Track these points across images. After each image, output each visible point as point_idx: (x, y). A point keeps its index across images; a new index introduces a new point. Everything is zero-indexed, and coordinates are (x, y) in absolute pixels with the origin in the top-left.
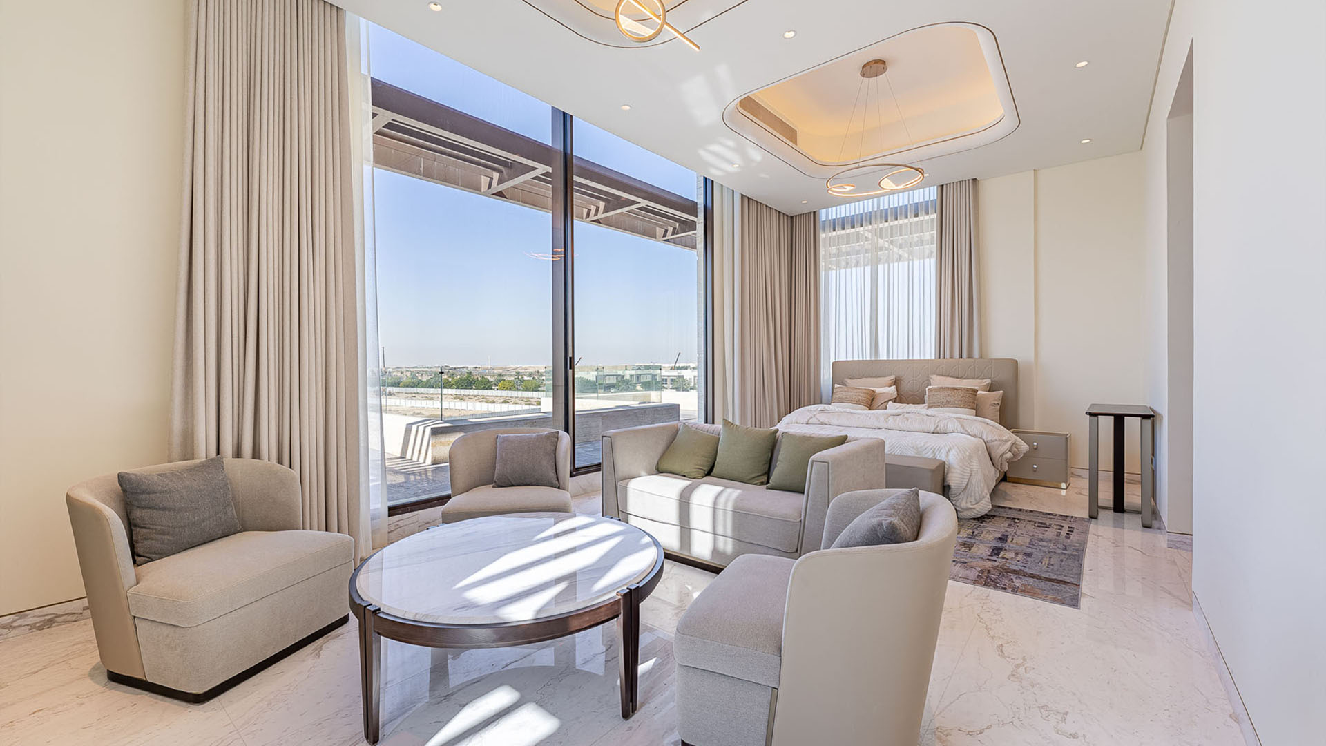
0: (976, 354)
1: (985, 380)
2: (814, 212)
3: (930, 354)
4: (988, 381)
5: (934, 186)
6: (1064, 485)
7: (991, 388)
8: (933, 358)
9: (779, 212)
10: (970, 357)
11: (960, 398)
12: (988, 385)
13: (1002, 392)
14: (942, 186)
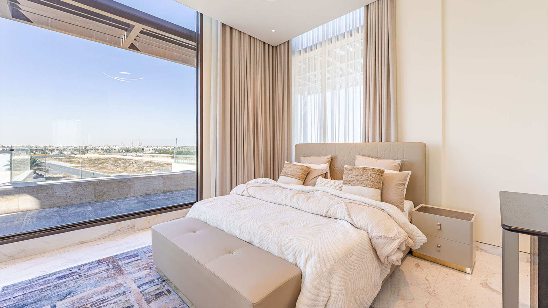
0: (393, 138)
1: (396, 161)
2: (288, 41)
3: (359, 139)
4: (399, 161)
5: (363, 7)
6: (468, 270)
7: (402, 168)
8: (361, 142)
9: (261, 41)
10: (388, 140)
11: (366, 178)
12: (399, 165)
13: (410, 172)
14: (368, 6)
